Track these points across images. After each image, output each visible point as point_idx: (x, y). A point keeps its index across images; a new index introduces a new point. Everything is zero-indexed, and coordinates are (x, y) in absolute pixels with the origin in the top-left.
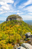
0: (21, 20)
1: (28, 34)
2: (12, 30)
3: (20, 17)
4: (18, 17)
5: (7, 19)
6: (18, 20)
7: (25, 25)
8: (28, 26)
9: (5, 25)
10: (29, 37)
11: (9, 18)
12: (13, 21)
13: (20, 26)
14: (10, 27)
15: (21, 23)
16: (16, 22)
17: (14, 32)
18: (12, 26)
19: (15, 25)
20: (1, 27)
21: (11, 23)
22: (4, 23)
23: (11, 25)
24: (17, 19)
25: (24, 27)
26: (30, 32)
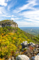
0: (17, 26)
1: (25, 43)
2: (5, 39)
3: (15, 23)
4: (13, 23)
6: (13, 26)
7: (21, 33)
8: (24, 34)
10: (26, 46)
12: (7, 28)
13: (15, 34)
14: (3, 36)
15: (17, 30)
16: (10, 29)
17: (8, 42)
18: (5, 35)
19: (9, 33)
21: (4, 30)
23: (3, 33)
24: (11, 26)
25: (20, 36)
26: (27, 40)
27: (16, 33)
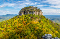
0: (41, 14)
2: (26, 28)
3: (39, 10)
4: (37, 10)
5: (20, 12)
6: (36, 14)
7: (46, 22)
9: (16, 21)
11: (22, 12)
12: (29, 15)
14: (24, 24)
20: (11, 23)
22: (15, 17)
23: (25, 21)
24: (34, 13)
27: (40, 21)
